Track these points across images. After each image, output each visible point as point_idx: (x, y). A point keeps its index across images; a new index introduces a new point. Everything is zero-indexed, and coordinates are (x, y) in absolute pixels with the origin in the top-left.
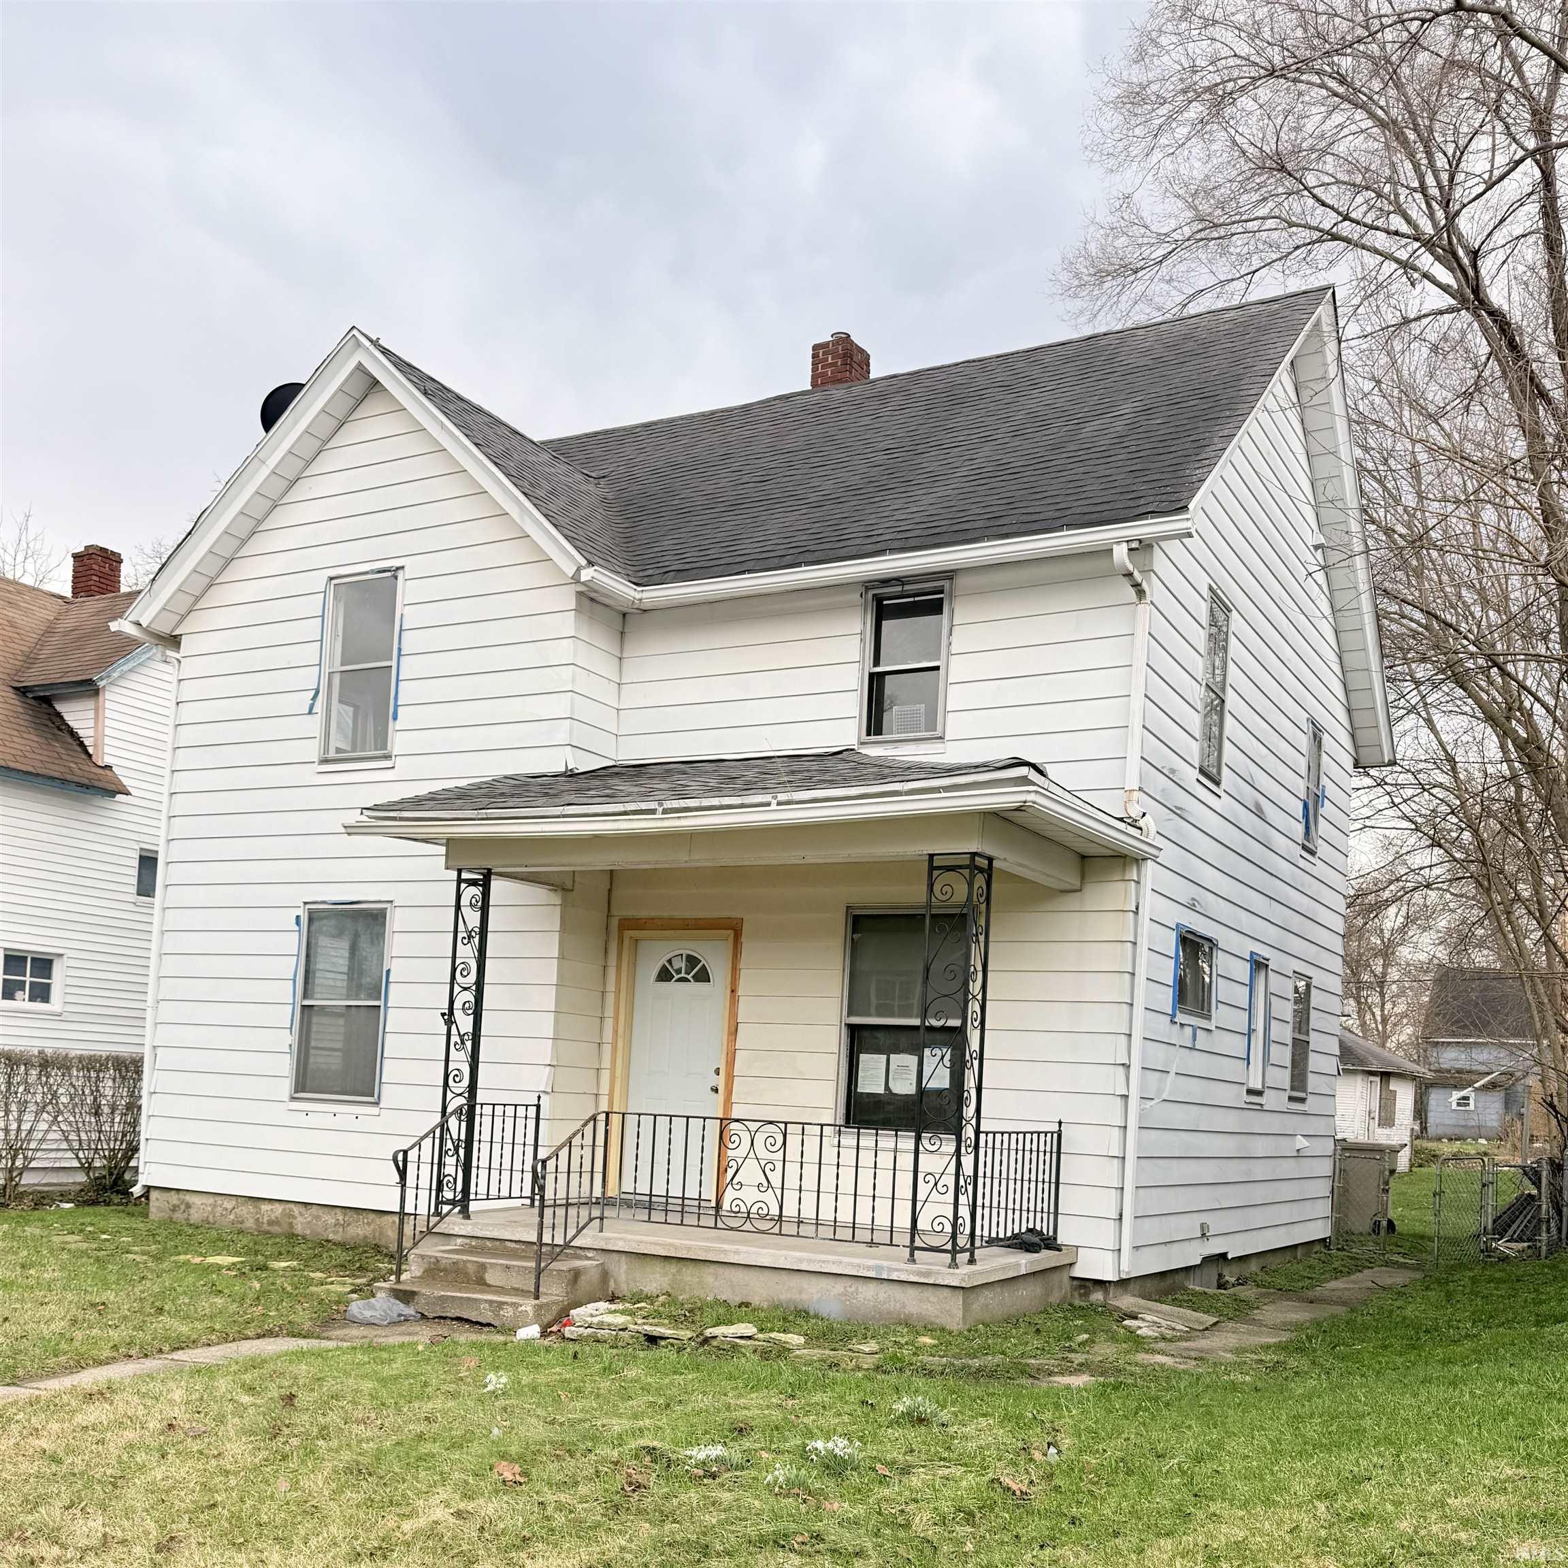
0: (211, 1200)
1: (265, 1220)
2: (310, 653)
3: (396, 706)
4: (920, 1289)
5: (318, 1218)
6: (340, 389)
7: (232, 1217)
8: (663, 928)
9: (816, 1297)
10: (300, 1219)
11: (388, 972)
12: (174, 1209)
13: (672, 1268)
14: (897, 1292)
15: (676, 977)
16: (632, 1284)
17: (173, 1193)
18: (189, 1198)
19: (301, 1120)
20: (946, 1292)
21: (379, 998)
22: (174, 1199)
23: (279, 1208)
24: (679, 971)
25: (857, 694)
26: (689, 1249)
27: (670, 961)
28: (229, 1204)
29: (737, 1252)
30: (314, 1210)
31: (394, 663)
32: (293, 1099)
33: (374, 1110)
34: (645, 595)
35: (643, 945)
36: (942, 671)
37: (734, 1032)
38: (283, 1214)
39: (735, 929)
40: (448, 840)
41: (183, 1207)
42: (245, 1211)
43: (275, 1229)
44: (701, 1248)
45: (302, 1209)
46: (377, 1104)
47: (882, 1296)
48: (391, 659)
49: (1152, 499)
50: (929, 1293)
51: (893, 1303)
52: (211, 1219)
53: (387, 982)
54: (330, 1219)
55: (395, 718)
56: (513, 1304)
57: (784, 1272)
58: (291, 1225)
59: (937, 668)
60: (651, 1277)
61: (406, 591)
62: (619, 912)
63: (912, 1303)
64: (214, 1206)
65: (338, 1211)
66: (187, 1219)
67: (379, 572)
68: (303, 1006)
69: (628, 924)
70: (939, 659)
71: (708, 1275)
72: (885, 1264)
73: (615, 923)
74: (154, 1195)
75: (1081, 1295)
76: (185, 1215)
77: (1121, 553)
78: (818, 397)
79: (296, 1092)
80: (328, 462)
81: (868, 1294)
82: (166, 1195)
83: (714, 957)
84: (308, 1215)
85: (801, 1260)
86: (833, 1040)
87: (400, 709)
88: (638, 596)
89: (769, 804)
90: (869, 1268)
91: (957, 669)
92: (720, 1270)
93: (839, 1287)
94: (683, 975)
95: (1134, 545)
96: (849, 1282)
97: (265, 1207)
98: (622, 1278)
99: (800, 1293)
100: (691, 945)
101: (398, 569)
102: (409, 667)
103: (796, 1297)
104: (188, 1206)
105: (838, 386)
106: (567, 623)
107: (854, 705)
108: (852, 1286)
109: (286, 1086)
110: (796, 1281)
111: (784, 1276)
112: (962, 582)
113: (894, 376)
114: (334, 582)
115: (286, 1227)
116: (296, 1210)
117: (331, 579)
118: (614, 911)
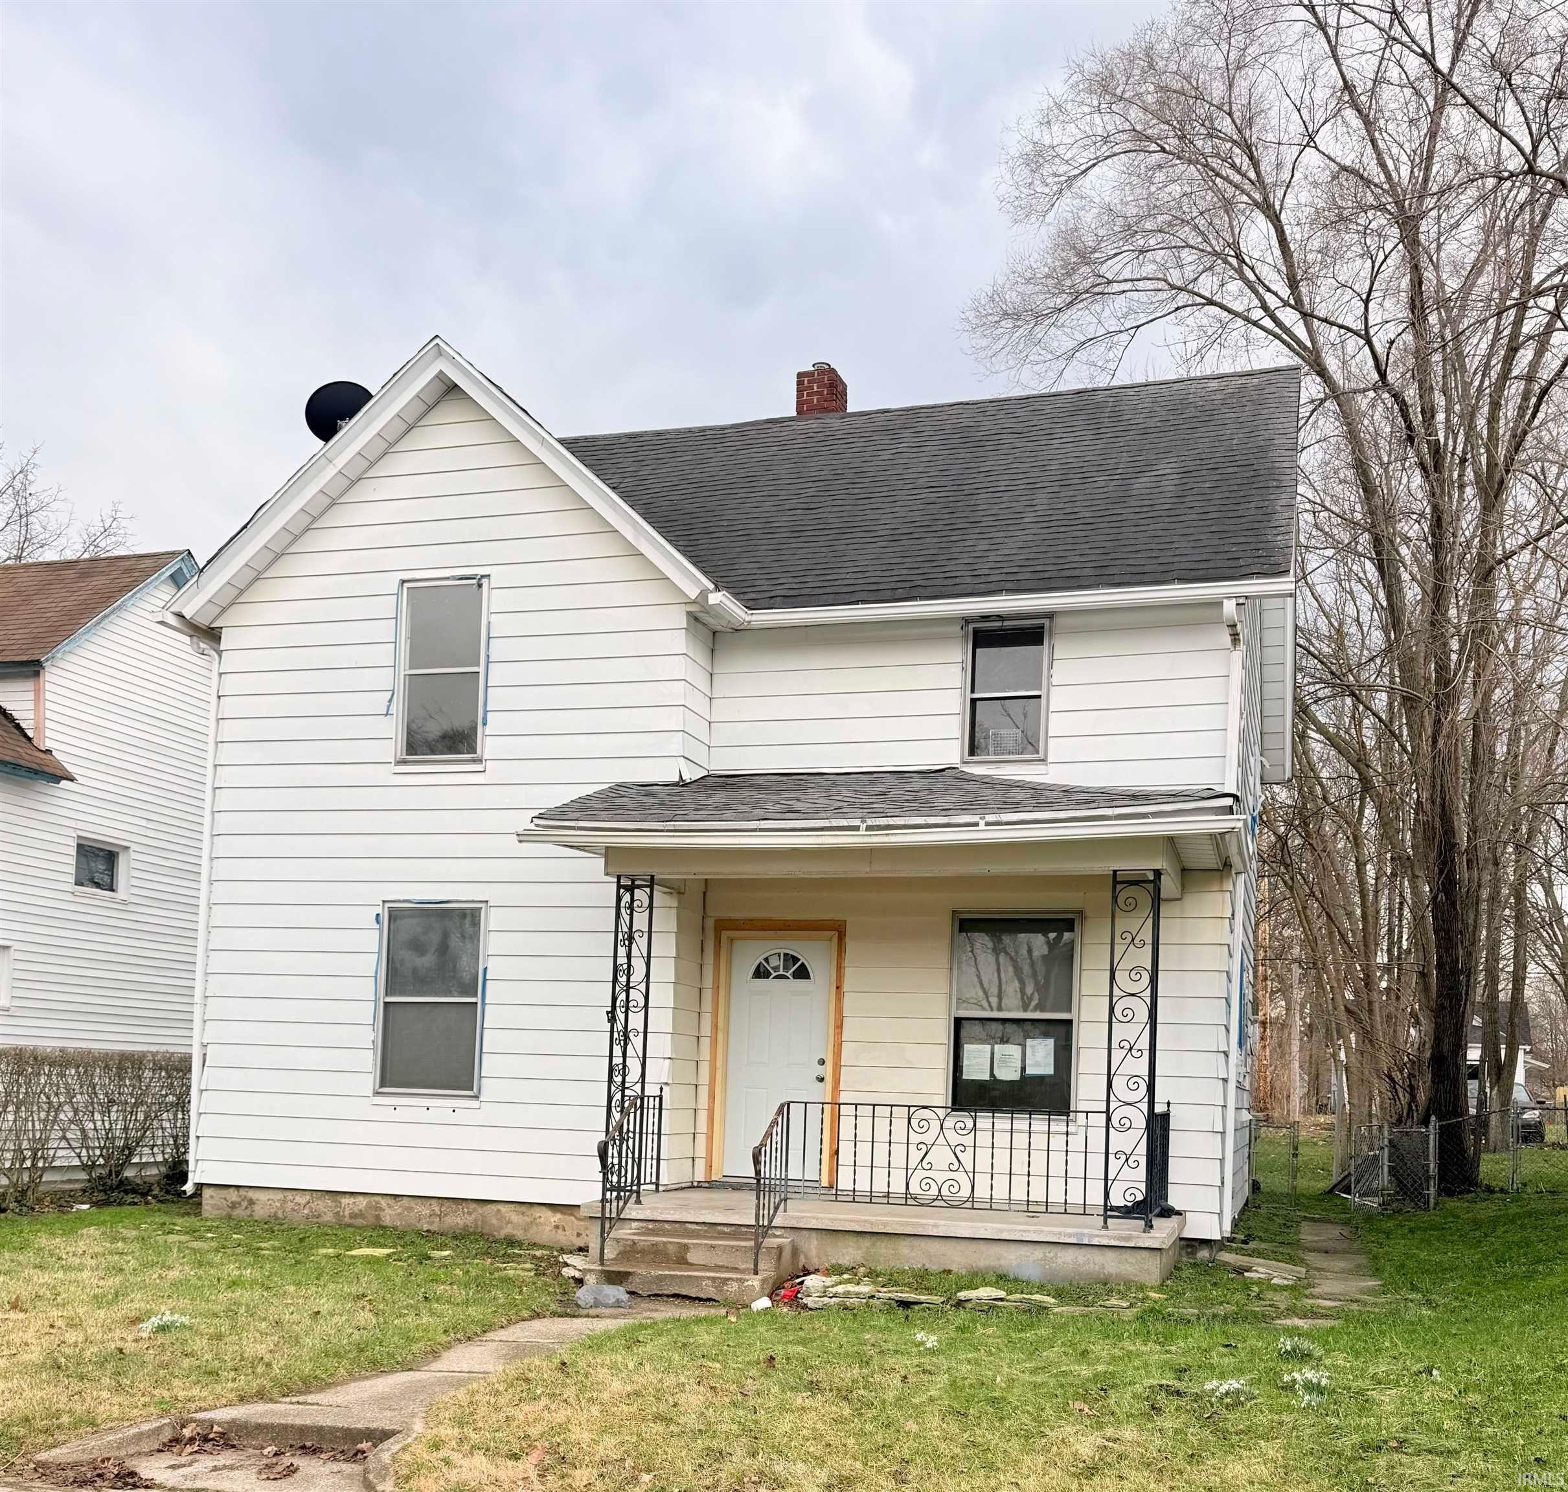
0: (280, 1196)
1: (347, 1213)
2: (384, 655)
3: (486, 712)
4: (1118, 1252)
5: (410, 1209)
6: (417, 396)
7: (306, 1211)
8: (763, 929)
9: (1014, 1263)
10: (388, 1211)
11: (485, 970)
12: (234, 1206)
13: (866, 1243)
14: (1097, 1257)
15: (774, 974)
16: (824, 1259)
17: (231, 1190)
18: (251, 1194)
19: (389, 1113)
20: (1145, 1254)
21: (475, 995)
22: (233, 1196)
23: (362, 1202)
24: (776, 969)
25: (958, 719)
26: (885, 1224)
27: (766, 960)
28: (301, 1199)
29: (935, 1226)
30: (405, 1201)
31: (481, 669)
32: (377, 1093)
33: (474, 1104)
34: (754, 618)
35: (738, 945)
36: (1043, 700)
37: (839, 1026)
38: (369, 1206)
39: (839, 931)
40: (607, 848)
41: (245, 1204)
42: (321, 1205)
43: (359, 1222)
44: (898, 1223)
45: (391, 1201)
46: (476, 1097)
47: (1081, 1259)
48: (478, 665)
49: (1250, 561)
50: (1127, 1255)
51: (1092, 1266)
52: (280, 1215)
53: (485, 980)
54: (424, 1210)
55: (485, 724)
56: (737, 1280)
57: (981, 1242)
58: (378, 1217)
59: (1039, 697)
60: (844, 1251)
61: (493, 600)
62: (715, 913)
63: (1110, 1264)
64: (284, 1201)
65: (433, 1201)
66: (251, 1215)
67: (461, 579)
68: (386, 1004)
69: (722, 925)
70: (1041, 689)
71: (904, 1247)
72: (1086, 1231)
73: (710, 923)
74: (207, 1193)
75: (1188, 1254)
76: (248, 1212)
77: (1229, 607)
78: (812, 424)
79: (381, 1086)
80: (392, 465)
81: (1067, 1258)
82: (223, 1193)
83: (813, 954)
84: (398, 1207)
85: (1002, 1231)
86: (943, 1033)
87: (489, 715)
88: (747, 619)
89: (977, 824)
90: (1070, 1235)
91: (1057, 698)
92: (916, 1242)
93: (1038, 1253)
94: (781, 972)
95: (1241, 601)
96: (1047, 1248)
97: (345, 1201)
98: (813, 1252)
99: (999, 1259)
100: (790, 944)
101: (482, 577)
102: (497, 674)
103: (994, 1263)
104: (251, 1202)
105: (831, 415)
106: (679, 641)
107: (955, 728)
108: (1051, 1252)
109: (370, 1081)
110: (995, 1249)
111: (982, 1246)
112: (1059, 621)
113: (888, 411)
114: (406, 585)
115: (371, 1220)
116: (383, 1202)
117: (403, 582)
118: (710, 913)
